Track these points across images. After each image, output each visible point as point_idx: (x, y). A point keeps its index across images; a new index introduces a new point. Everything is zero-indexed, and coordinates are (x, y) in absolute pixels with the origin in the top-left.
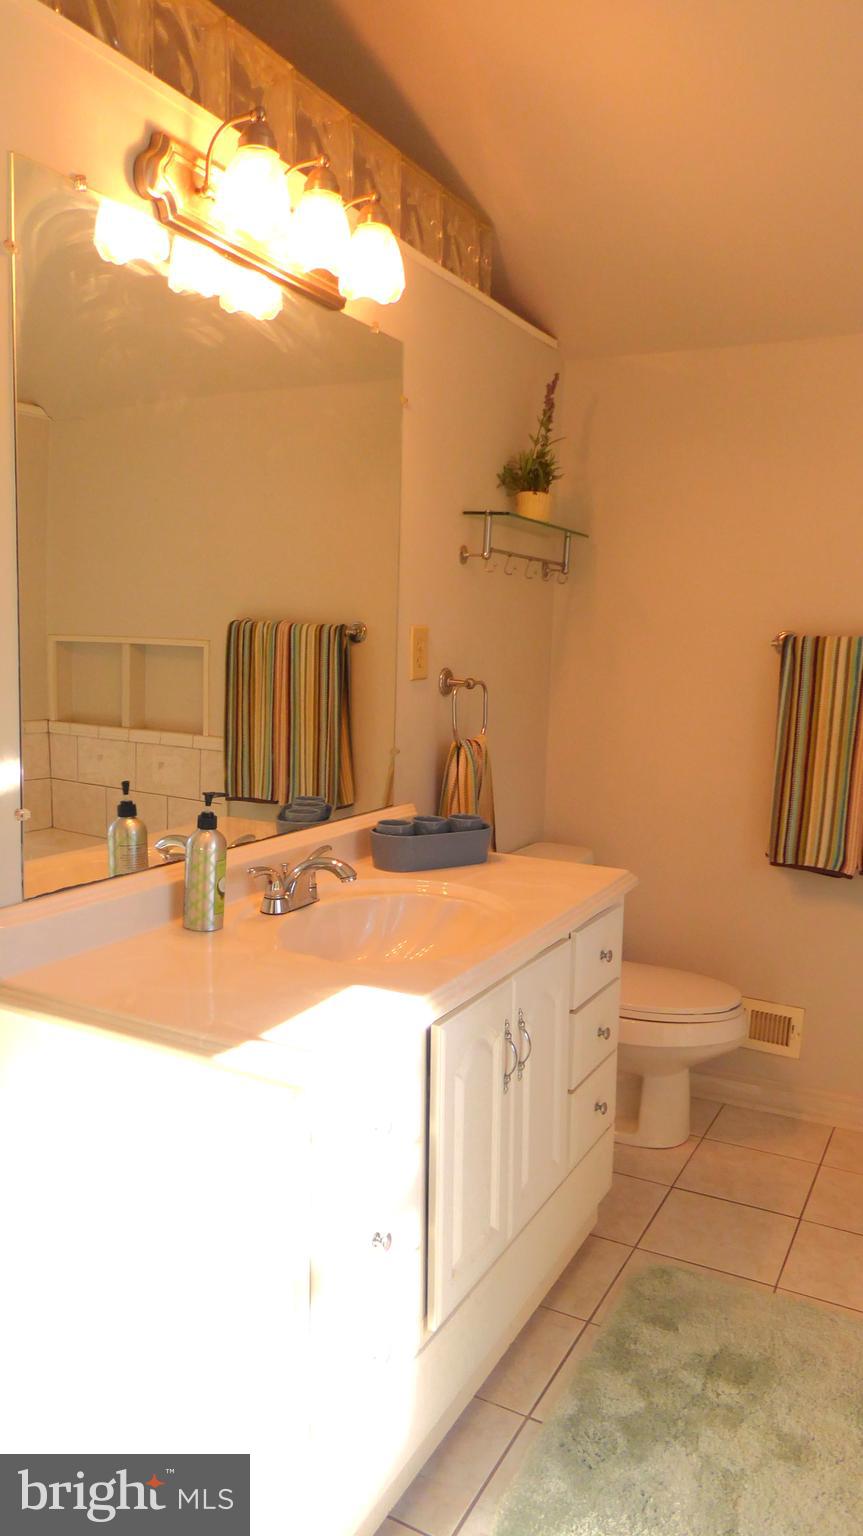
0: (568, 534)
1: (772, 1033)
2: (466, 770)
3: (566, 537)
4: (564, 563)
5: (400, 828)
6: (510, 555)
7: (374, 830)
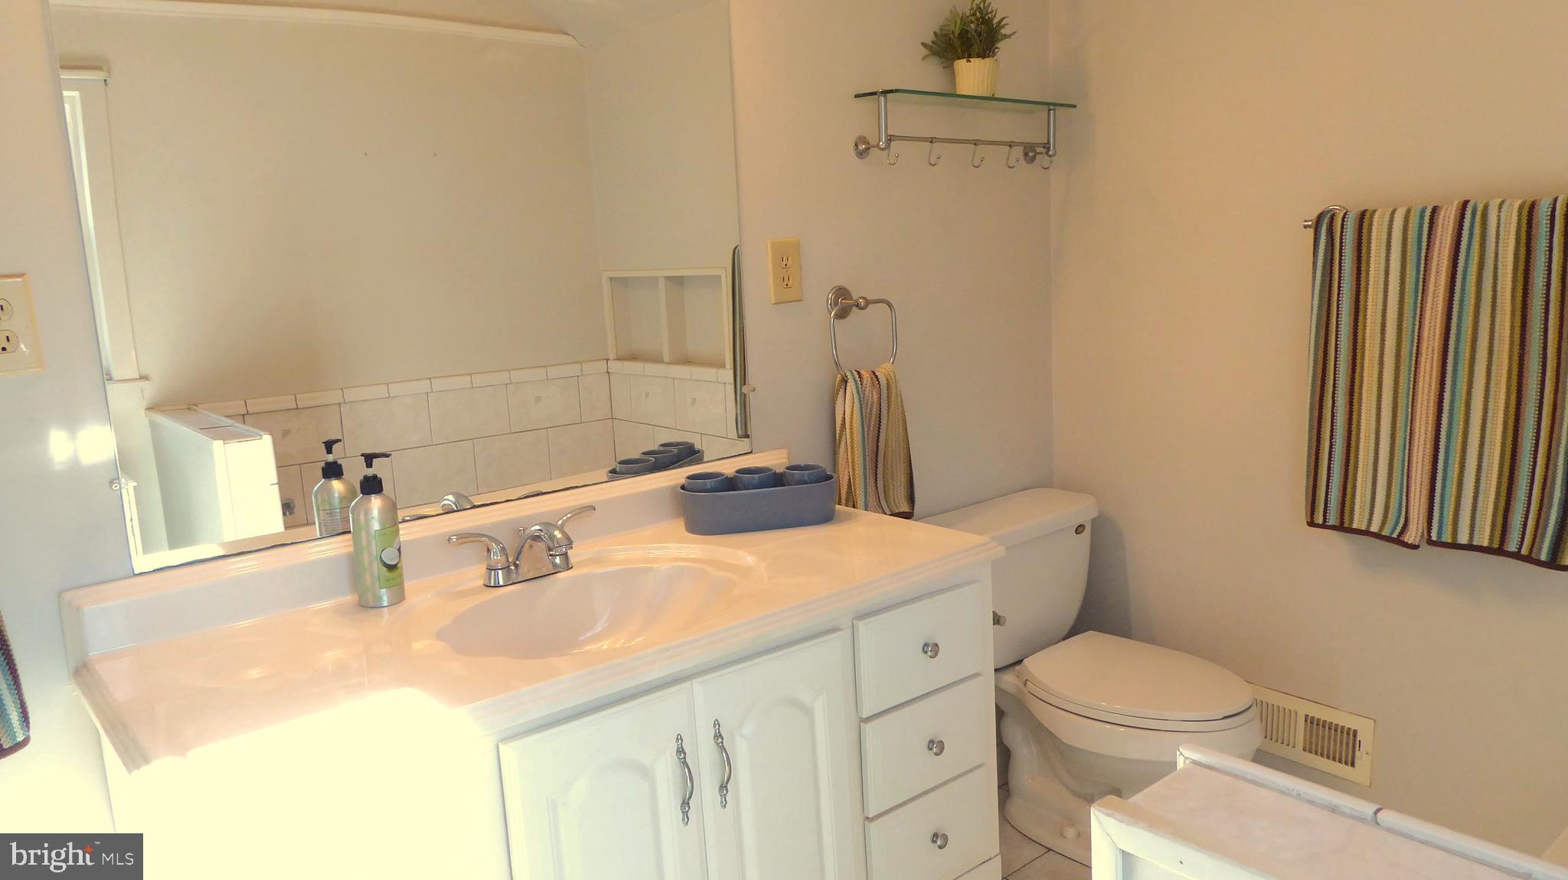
0: (1052, 107)
1: (1326, 741)
2: (853, 409)
3: (1050, 110)
4: (1049, 143)
5: (709, 483)
6: (932, 141)
7: (683, 487)
